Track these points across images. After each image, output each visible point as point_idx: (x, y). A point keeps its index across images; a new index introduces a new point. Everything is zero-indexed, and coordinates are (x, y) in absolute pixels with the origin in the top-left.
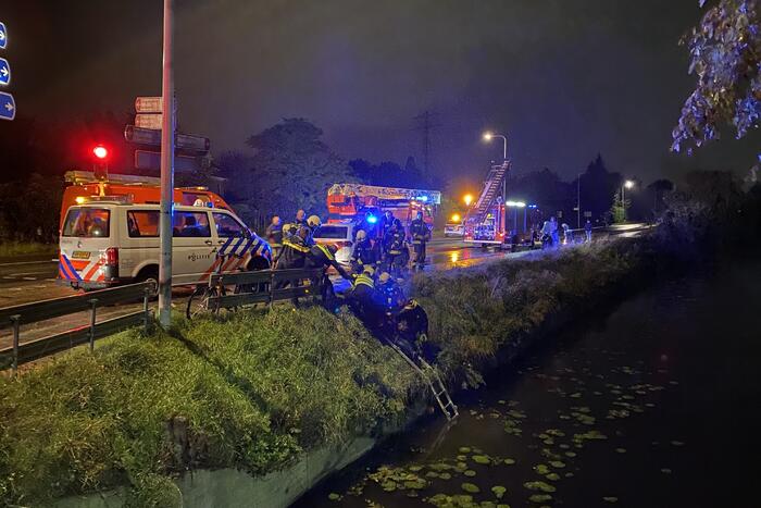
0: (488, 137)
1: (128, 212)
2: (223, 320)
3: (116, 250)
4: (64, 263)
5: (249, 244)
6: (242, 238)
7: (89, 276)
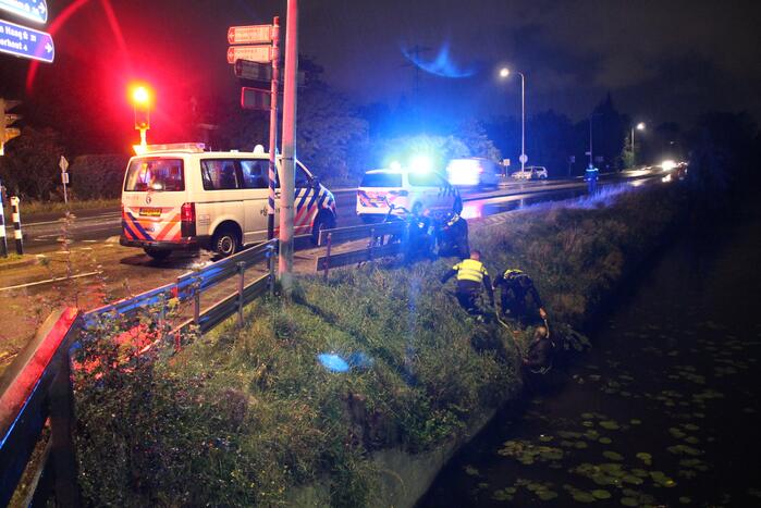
0: (504, 73)
1: (202, 160)
2: (334, 283)
3: (193, 204)
4: (130, 223)
5: (316, 195)
6: (309, 187)
7: (162, 235)
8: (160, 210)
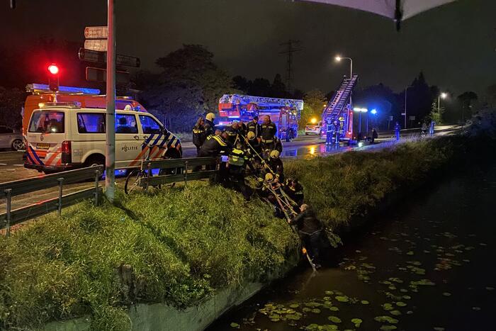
0: (338, 59)
2: (151, 195)
3: (69, 142)
4: (30, 152)
5: (166, 139)
6: (161, 134)
7: (49, 162)
8: (50, 145)
